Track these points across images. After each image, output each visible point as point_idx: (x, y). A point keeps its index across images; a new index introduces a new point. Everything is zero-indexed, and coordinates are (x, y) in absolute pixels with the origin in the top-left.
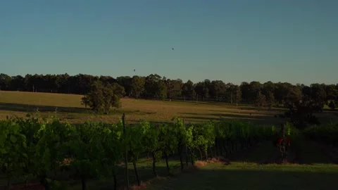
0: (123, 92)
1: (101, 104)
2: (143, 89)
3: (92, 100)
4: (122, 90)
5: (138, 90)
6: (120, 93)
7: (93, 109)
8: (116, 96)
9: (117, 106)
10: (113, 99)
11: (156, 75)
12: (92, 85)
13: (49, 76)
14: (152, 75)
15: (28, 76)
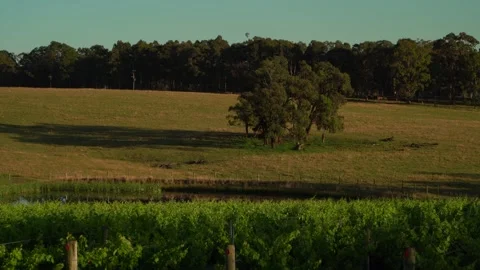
0: (347, 86)
1: (282, 123)
2: (427, 77)
3: (257, 113)
4: (343, 82)
5: (411, 79)
6: (339, 89)
7: (261, 137)
8: (326, 99)
9: (330, 126)
10: (319, 107)
11: (463, 36)
12: (258, 71)
13: (172, 47)
14: (451, 36)
15: (119, 45)
